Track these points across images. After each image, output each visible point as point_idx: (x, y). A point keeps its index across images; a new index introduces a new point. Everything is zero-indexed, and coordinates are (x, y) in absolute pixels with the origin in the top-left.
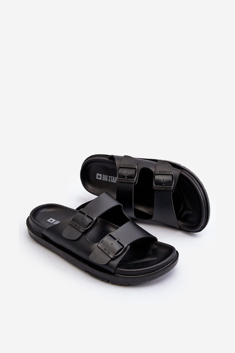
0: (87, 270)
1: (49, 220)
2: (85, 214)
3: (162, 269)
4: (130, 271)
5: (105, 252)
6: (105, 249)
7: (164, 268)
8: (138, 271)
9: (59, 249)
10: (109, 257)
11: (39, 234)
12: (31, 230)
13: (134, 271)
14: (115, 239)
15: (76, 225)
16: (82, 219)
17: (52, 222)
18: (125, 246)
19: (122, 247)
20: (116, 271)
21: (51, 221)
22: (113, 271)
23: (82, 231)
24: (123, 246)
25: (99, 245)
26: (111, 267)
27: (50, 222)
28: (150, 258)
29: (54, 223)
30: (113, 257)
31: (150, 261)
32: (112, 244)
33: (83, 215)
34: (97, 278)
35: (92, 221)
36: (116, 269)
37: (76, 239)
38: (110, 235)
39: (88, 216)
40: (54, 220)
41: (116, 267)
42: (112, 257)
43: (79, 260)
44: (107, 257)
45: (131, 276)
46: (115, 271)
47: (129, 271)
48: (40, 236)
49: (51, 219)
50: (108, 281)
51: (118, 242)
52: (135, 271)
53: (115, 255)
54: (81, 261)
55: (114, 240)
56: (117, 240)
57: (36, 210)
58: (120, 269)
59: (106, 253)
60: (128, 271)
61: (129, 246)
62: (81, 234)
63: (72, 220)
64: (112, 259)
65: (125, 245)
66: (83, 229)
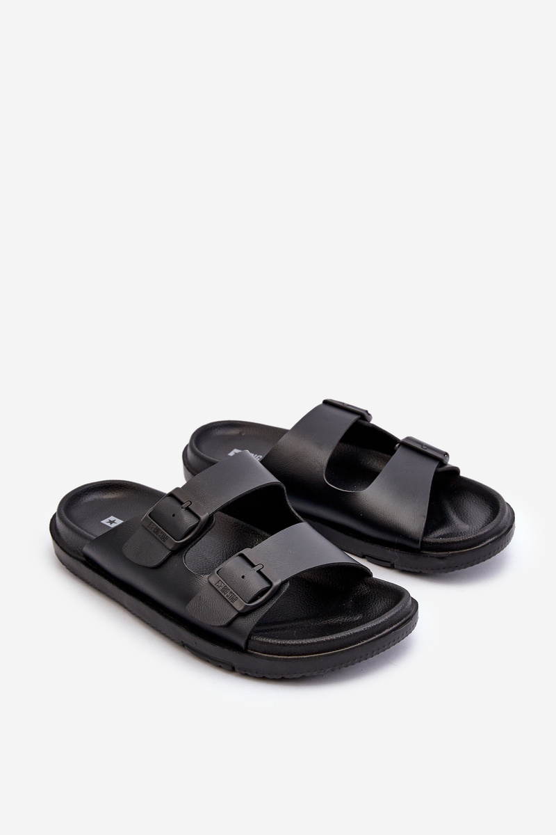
0: (185, 642)
1: (107, 520)
2: (181, 503)
3: (365, 642)
4: (284, 645)
5: (225, 596)
6: (225, 589)
7: (370, 639)
8: (302, 644)
9: (121, 591)
10: (232, 609)
11: (79, 554)
12: (59, 545)
13: (292, 645)
14: (253, 566)
16: (174, 515)
17: (113, 525)
18: (276, 583)
19: (266, 585)
20: (251, 644)
21: (111, 522)
22: (242, 643)
23: (171, 547)
24: (270, 583)
25: (211, 579)
26: (238, 632)
27: (109, 524)
28: (344, 618)
30: (243, 610)
32: (243, 577)
33: (178, 506)
34: (208, 661)
35: (198, 523)
36: (249, 638)
37: (155, 563)
38: (242, 556)
39: (187, 509)
40: (118, 521)
41: (251, 634)
42: (240, 608)
43: (166, 617)
44: (229, 608)
45: (286, 657)
46: (247, 643)
47: (280, 645)
48: (78, 560)
49: (112, 518)
50: (231, 668)
51: (259, 572)
52: (296, 645)
53: (249, 603)
54: (170, 620)
55: (249, 567)
56: (257, 568)
57: (73, 496)
58: (260, 639)
59: (227, 598)
60: (278, 644)
61: (287, 585)
62: (168, 553)
63: (150, 515)
64: (241, 615)
65: (276, 580)
66: (173, 542)
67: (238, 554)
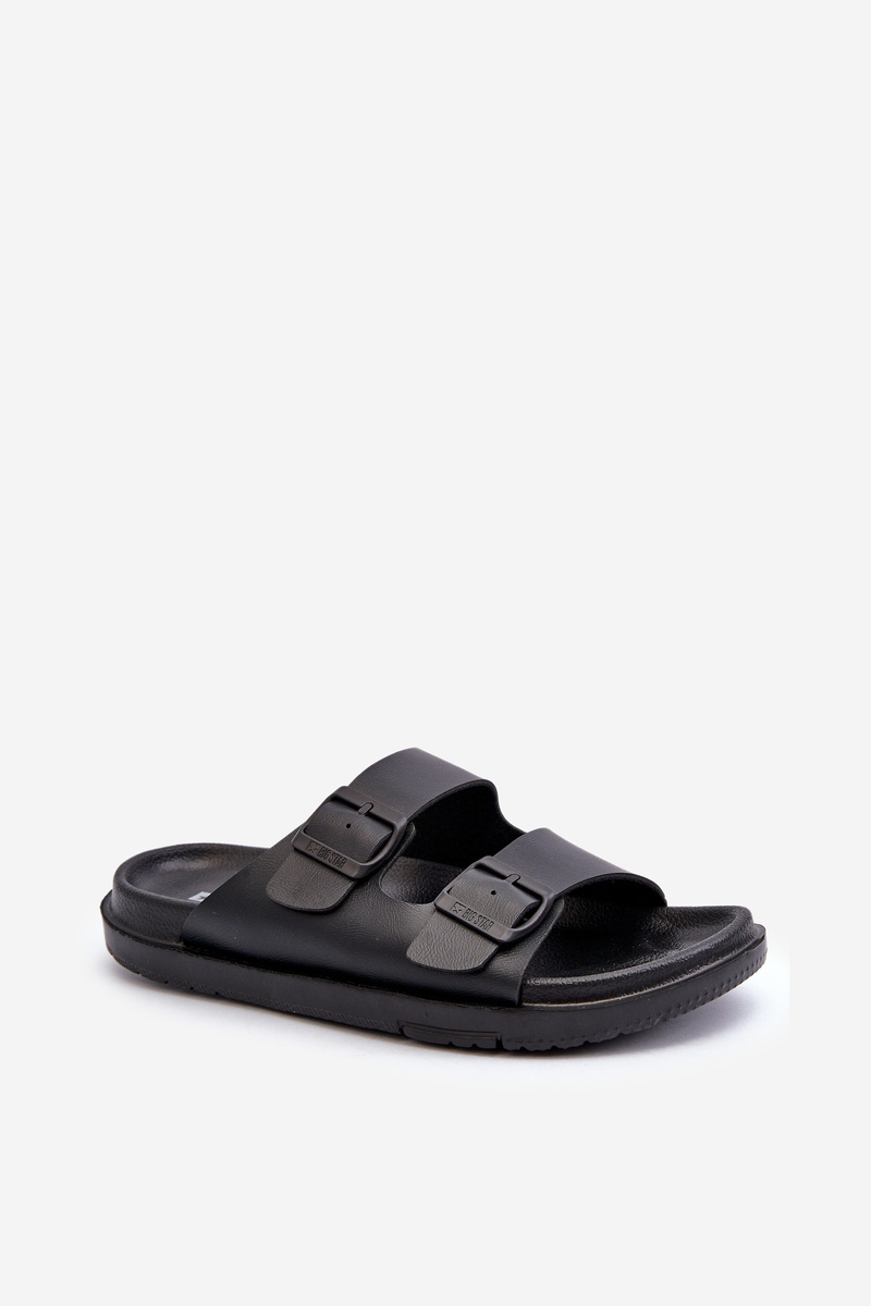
2: (356, 808)
6: (469, 914)
14: (503, 877)
16: (348, 826)
18: (547, 898)
19: (533, 900)
23: (354, 874)
24: (539, 898)
26: (504, 980)
30: (509, 939)
32: (494, 893)
35: (391, 834)
36: (524, 984)
37: (330, 904)
39: (369, 815)
41: (524, 979)
42: (502, 938)
46: (520, 993)
50: (495, 1045)
51: (516, 884)
53: (514, 928)
55: (497, 880)
56: (511, 880)
58: (542, 981)
59: (476, 927)
61: (561, 904)
62: (350, 885)
63: (305, 831)
64: (504, 948)
65: (546, 894)
66: (354, 866)
67: (473, 865)
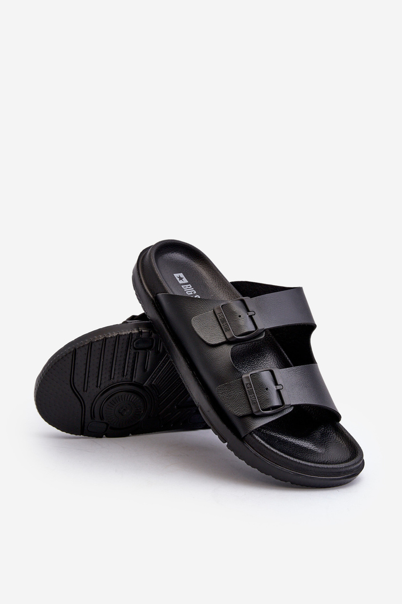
1: (178, 275)
2: (248, 310)
5: (249, 396)
6: (251, 391)
10: (249, 408)
11: (152, 293)
14: (276, 383)
15: (224, 321)
16: (240, 316)
17: (181, 282)
20: (249, 437)
21: (181, 279)
22: (243, 435)
23: (228, 337)
24: (283, 403)
26: (245, 425)
27: (178, 279)
29: (183, 286)
31: (310, 450)
32: (267, 389)
33: (245, 311)
35: (254, 331)
36: (250, 433)
37: (211, 342)
38: (272, 372)
39: (251, 317)
40: (185, 281)
41: (253, 431)
43: (196, 380)
44: (247, 406)
46: (246, 435)
48: (150, 297)
49: (181, 275)
51: (279, 391)
53: (263, 410)
58: (257, 437)
59: (250, 399)
61: (291, 409)
63: (222, 306)
66: (232, 334)
